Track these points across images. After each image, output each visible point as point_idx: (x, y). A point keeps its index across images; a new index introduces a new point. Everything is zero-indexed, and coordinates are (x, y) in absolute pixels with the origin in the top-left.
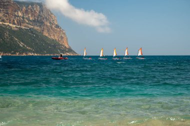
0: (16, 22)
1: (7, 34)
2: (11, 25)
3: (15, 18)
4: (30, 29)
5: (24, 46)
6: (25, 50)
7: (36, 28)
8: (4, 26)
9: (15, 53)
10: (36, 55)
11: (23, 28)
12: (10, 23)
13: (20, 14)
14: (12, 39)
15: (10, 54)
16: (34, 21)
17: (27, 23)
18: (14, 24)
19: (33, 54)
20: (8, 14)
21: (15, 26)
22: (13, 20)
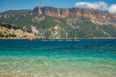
0: (102, 21)
1: (97, 28)
2: (99, 23)
3: (102, 19)
4: (109, 25)
5: (106, 34)
6: (107, 36)
7: (113, 24)
8: (96, 24)
9: (101, 37)
10: (112, 38)
11: (106, 24)
12: (99, 22)
13: (104, 17)
14: (100, 30)
15: (99, 38)
16: (112, 20)
17: (108, 22)
18: (101, 22)
19: (111, 38)
20: (98, 17)
21: (101, 23)
22: (101, 20)
